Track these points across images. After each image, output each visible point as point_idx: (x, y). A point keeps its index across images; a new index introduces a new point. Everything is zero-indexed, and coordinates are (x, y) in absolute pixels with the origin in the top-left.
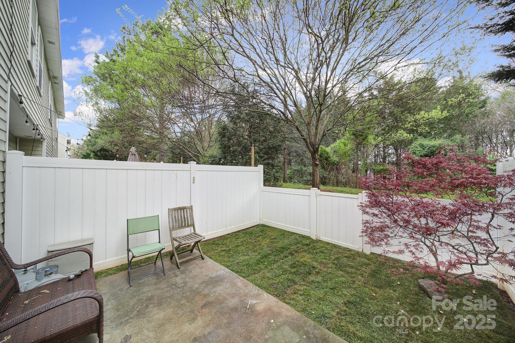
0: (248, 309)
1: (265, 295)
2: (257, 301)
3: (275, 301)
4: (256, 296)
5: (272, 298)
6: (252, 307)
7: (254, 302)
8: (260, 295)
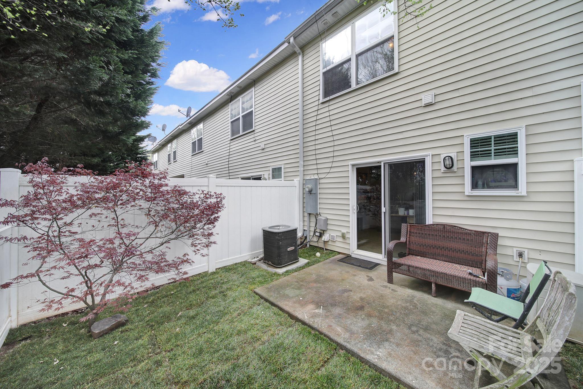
0: (321, 305)
1: (306, 317)
2: (314, 311)
3: (296, 311)
4: (315, 316)
5: (299, 314)
6: (318, 306)
7: (316, 311)
8: (312, 317)
